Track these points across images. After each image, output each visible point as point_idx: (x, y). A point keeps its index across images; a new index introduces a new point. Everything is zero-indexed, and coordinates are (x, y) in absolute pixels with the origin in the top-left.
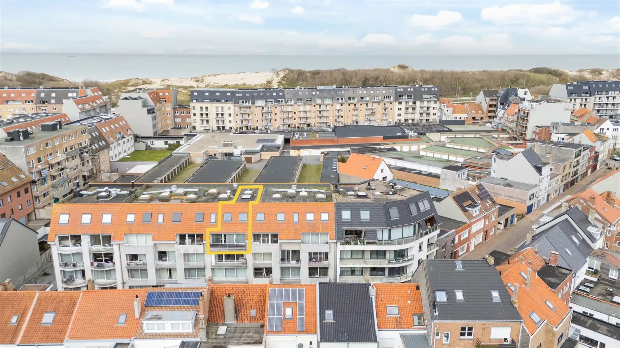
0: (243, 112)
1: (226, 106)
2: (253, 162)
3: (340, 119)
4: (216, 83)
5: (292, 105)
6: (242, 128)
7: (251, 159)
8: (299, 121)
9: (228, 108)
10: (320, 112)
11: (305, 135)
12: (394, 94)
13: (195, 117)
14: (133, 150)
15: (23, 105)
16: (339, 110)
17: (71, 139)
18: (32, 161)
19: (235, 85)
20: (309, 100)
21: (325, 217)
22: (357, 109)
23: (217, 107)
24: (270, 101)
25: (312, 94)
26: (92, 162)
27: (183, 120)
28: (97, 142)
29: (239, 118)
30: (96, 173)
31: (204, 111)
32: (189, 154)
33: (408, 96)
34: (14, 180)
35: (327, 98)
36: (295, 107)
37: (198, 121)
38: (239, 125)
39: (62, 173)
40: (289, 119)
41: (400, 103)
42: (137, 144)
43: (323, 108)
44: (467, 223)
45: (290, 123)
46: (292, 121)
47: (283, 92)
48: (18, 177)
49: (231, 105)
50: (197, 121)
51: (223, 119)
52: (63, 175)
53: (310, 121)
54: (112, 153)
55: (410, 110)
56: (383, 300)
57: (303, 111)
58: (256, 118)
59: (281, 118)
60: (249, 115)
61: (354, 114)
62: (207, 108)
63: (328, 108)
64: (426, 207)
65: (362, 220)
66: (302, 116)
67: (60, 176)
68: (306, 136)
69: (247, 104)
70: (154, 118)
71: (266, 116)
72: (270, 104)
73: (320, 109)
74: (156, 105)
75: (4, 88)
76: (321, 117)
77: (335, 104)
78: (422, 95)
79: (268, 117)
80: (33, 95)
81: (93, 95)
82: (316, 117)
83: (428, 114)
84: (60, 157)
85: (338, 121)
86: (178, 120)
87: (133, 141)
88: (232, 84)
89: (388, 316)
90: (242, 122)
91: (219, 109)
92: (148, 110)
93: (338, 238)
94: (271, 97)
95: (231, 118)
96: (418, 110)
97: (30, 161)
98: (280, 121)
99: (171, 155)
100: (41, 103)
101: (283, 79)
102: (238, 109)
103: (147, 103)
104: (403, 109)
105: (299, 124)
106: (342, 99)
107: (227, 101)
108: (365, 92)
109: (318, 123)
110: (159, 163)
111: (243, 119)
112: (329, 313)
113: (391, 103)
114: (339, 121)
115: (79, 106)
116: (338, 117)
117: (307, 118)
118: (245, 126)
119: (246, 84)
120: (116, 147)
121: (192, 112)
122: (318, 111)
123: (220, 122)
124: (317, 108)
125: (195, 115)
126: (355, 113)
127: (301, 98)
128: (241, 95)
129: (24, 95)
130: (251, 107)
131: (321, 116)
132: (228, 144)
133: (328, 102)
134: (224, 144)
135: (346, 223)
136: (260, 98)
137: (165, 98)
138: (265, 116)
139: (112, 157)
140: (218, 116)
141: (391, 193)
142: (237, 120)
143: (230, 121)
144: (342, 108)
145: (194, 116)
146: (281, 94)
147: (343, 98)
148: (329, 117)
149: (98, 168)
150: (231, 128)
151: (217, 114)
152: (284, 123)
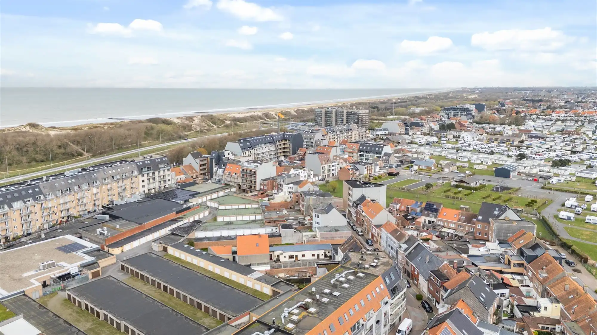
2: (100, 275)
3: (97, 202)
5: (52, 200)
7: (98, 272)
8: (60, 214)
10: (79, 200)
12: (136, 168)
16: (95, 194)
20: (67, 190)
22: (111, 189)
24: (28, 200)
25: (68, 182)
32: (24, 292)
33: (148, 168)
35: (83, 184)
36: (55, 201)
41: (143, 176)
43: (81, 195)
46: (53, 217)
47: (38, 187)
53: (71, 212)
55: (151, 180)
57: (63, 203)
59: (42, 217)
60: (6, 222)
61: (108, 194)
63: (86, 194)
66: (62, 209)
71: (26, 219)
72: (28, 204)
73: (79, 197)
77: (91, 188)
78: (158, 165)
82: (77, 206)
83: (165, 181)
85: (95, 204)
94: (28, 195)
96: (157, 179)
98: (40, 220)
104: (146, 181)
106: (96, 182)
108: (114, 171)
113: (136, 177)
114: (97, 204)
116: (95, 201)
117: (68, 210)
122: (77, 199)
124: (76, 196)
126: (110, 193)
127: (59, 189)
130: (7, 213)
131: (80, 204)
132: (49, 265)
133: (84, 188)
134: (44, 267)
136: (16, 199)
138: (24, 219)
144: (99, 190)
146: (37, 190)
148: (88, 203)
152: (46, 222)
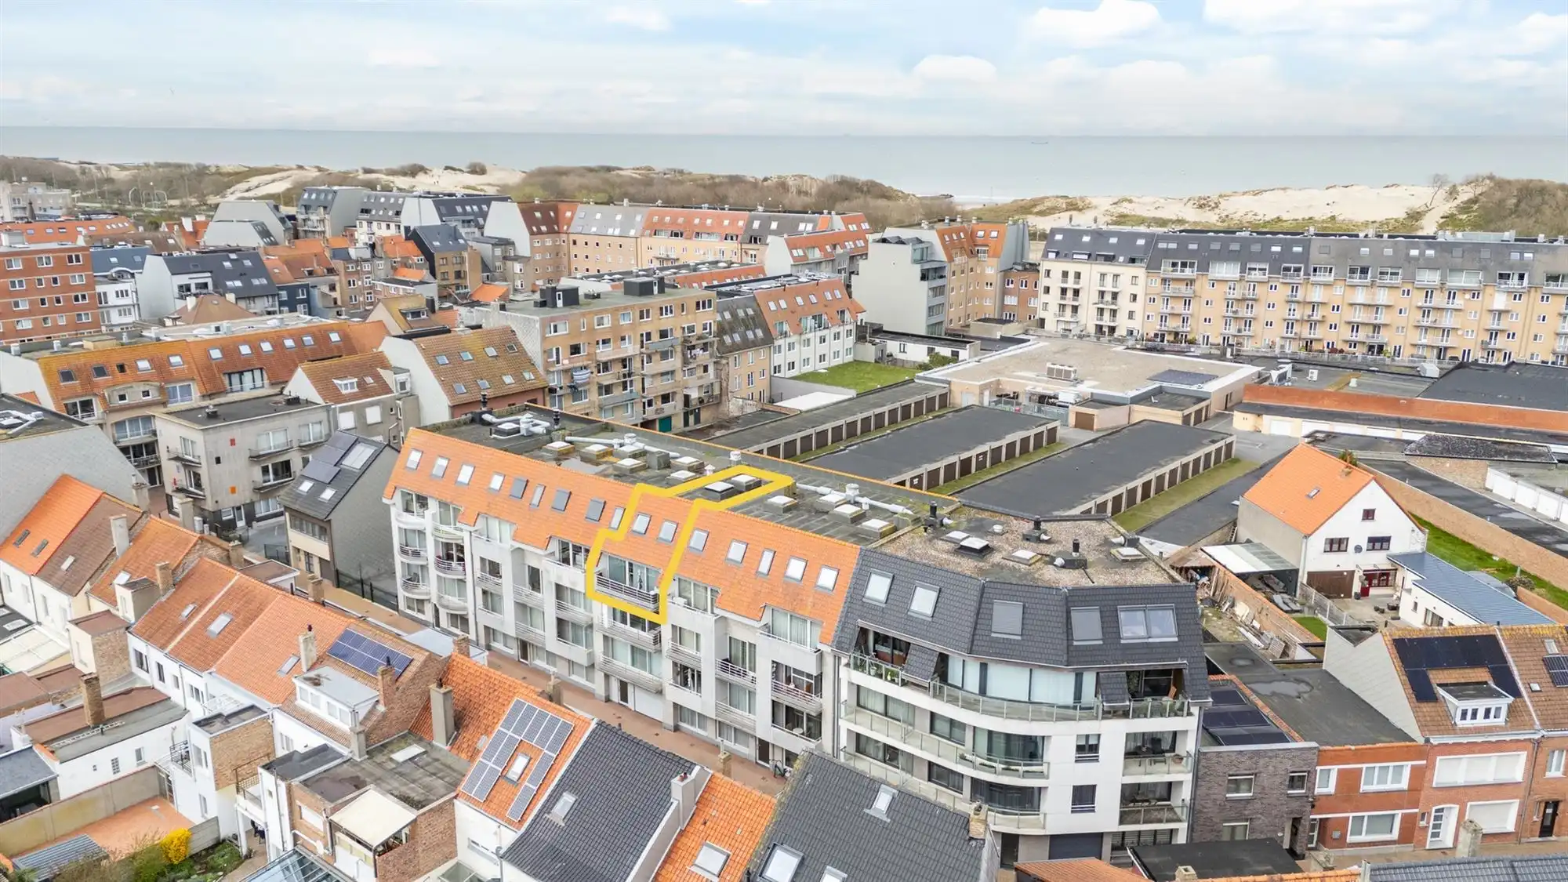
0: (1169, 292)
1: (1127, 272)
2: (1095, 427)
3: (1501, 342)
4: (1250, 214)
5: (1327, 285)
6: (1163, 336)
7: (1091, 417)
8: (1346, 333)
9: (1131, 279)
10: (1426, 312)
11: (1314, 374)
13: (1047, 295)
14: (849, 358)
15: (721, 244)
16: (1500, 312)
17: (664, 316)
18: (558, 349)
19: (1304, 219)
20: (1392, 274)
21: (827, 578)
23: (1103, 275)
24: (1258, 266)
25: (1408, 254)
26: (716, 369)
27: (1023, 301)
28: (743, 328)
29: (1161, 307)
30: (721, 395)
31: (1070, 284)
32: (949, 383)
34: (508, 379)
35: (1462, 270)
36: (1339, 290)
37: (1054, 308)
38: (1153, 327)
39: (631, 381)
40: (1313, 324)
42: (860, 346)
43: (1439, 300)
44: (1413, 740)
45: (1312, 336)
46: (1319, 332)
47: (1306, 244)
48: (519, 377)
49: (1139, 271)
50: (1049, 307)
51: (1113, 307)
52: (631, 386)
53: (1383, 337)
54: (778, 359)
56: (708, 824)
57: (1364, 305)
58: (1206, 312)
59: (1285, 320)
60: (1187, 302)
61: (1560, 330)
62: (1078, 275)
63: (1459, 302)
64: (1155, 631)
65: (912, 614)
66: (1357, 320)
67: (625, 388)
68: (1315, 378)
69: (1188, 270)
70: (938, 291)
71: (1240, 309)
72: (1257, 276)
73: (1428, 304)
74: (951, 259)
75: (701, 208)
76: (1427, 329)
77: (1489, 290)
79: (1244, 312)
80: (741, 223)
81: (843, 229)
82: (1410, 328)
84: (630, 349)
85: (1492, 346)
86: (1011, 301)
87: (852, 338)
88: (1296, 218)
89: (694, 869)
90: (1163, 318)
91: (1109, 279)
92: (922, 270)
93: (839, 645)
94: (1264, 255)
95: (1137, 307)
97: (552, 350)
98: (1279, 329)
99: (912, 381)
100: (751, 242)
101: (1465, 208)
102: (1156, 285)
103: (932, 254)
105: (1346, 341)
106: (1521, 277)
107: (1133, 261)
109: (1414, 345)
110: (859, 395)
111: (1169, 311)
112: (568, 799)
114: (1497, 346)
115: (794, 251)
116: (1494, 334)
117: (1377, 328)
118: (1170, 333)
119: (1340, 218)
120: (797, 346)
121: (1044, 282)
122: (1420, 308)
123: (1107, 315)
124: (1419, 299)
125: (1047, 290)
127: (1364, 264)
128: (1173, 246)
129: (726, 223)
130: (1194, 280)
131: (1428, 324)
132: (1059, 372)
133: (1463, 284)
134: (1050, 371)
135: (870, 609)
136: (1225, 256)
137: (987, 246)
138: (1234, 309)
139: (779, 366)
140: (1103, 298)
141: (1059, 561)
142: (1150, 314)
143: (1131, 315)
144: (1519, 306)
145: (1045, 293)
147: (1526, 276)
148: (1460, 332)
149: (724, 385)
150: (1131, 333)
151: (1102, 294)
152: (1292, 335)
